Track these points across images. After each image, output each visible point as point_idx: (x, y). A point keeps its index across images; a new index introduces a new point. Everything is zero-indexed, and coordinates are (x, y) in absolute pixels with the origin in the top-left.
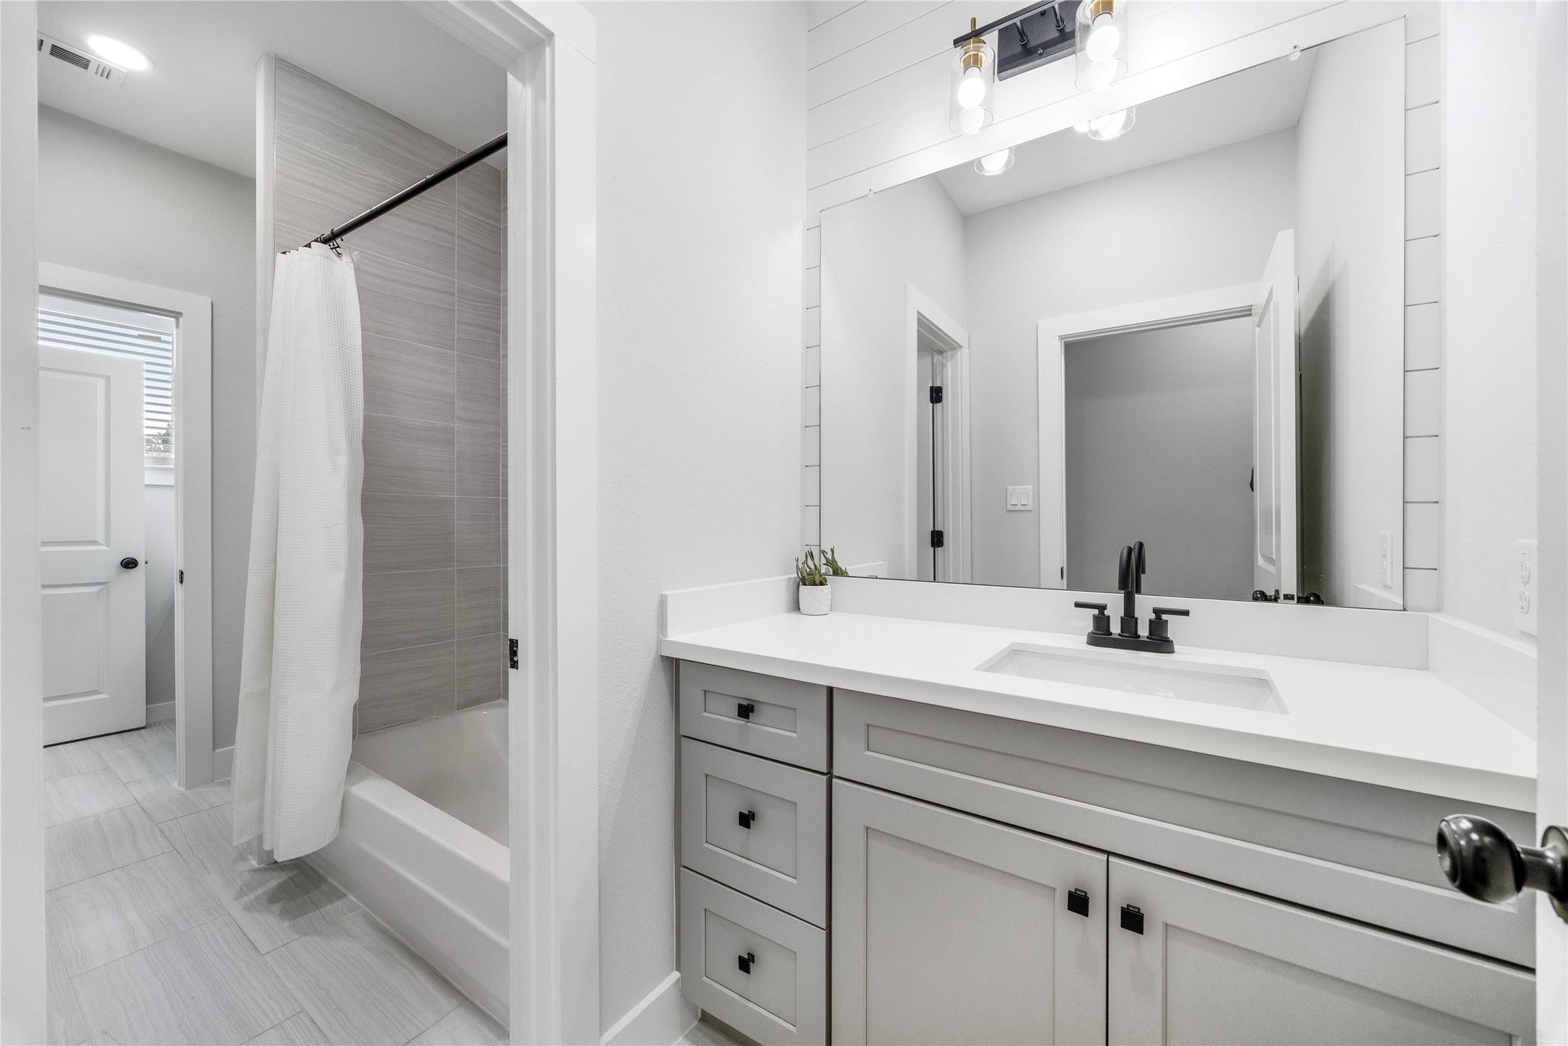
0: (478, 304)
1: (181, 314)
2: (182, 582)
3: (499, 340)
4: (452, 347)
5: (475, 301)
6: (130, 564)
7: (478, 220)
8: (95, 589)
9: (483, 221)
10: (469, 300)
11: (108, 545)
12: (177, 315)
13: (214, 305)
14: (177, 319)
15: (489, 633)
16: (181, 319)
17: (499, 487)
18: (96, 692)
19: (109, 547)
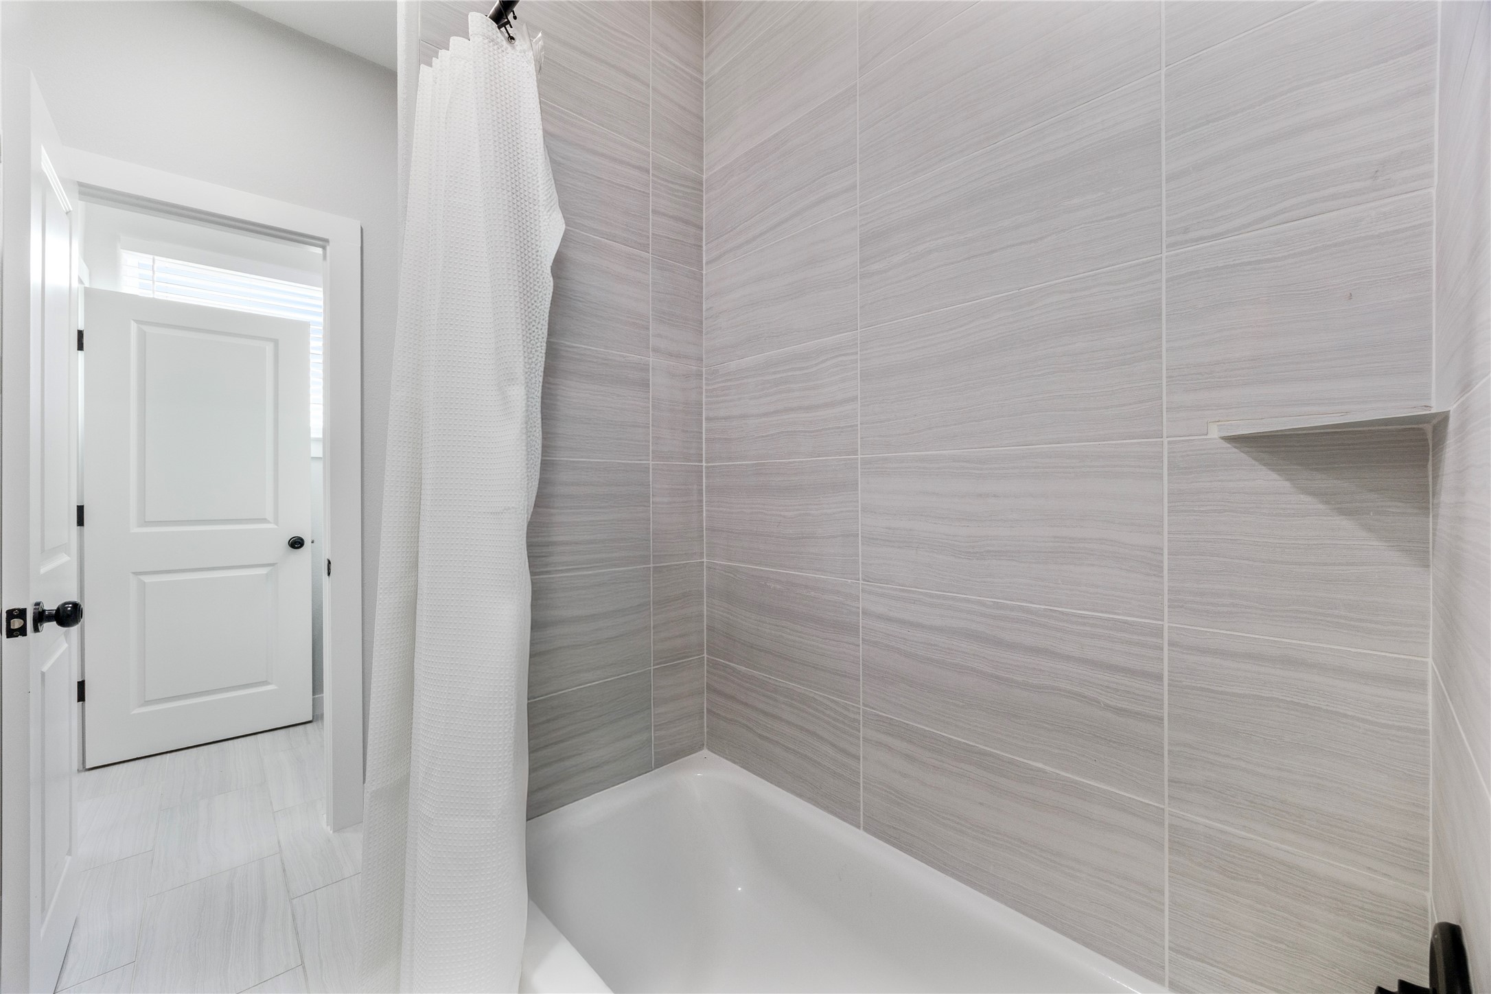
0: (677, 187)
1: (327, 241)
2: (329, 574)
3: (701, 240)
4: (645, 247)
5: (672, 183)
6: (297, 543)
7: (677, 67)
8: (263, 571)
9: (683, 70)
10: (666, 181)
11: (276, 523)
12: (323, 242)
13: (364, 231)
14: (324, 248)
15: (691, 657)
16: (328, 248)
17: (702, 449)
18: (265, 683)
19: (277, 525)
